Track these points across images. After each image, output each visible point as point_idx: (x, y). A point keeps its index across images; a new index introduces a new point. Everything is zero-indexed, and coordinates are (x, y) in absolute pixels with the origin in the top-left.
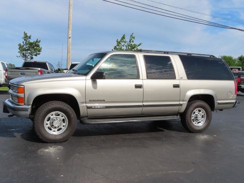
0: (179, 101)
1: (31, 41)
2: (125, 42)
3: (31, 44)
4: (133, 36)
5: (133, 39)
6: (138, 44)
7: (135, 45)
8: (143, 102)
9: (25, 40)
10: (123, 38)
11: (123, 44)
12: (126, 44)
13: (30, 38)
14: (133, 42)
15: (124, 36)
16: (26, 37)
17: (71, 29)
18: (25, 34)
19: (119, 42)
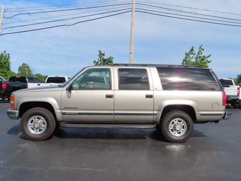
0: (153, 110)
1: (105, 57)
2: (194, 54)
3: (105, 60)
4: (202, 48)
5: (202, 51)
6: (207, 55)
7: (204, 56)
8: (114, 110)
9: (100, 57)
10: (192, 50)
11: (191, 56)
12: (195, 56)
13: (104, 55)
14: (201, 53)
15: (193, 48)
16: (101, 55)
17: (133, 45)
18: (100, 52)
19: (188, 55)
